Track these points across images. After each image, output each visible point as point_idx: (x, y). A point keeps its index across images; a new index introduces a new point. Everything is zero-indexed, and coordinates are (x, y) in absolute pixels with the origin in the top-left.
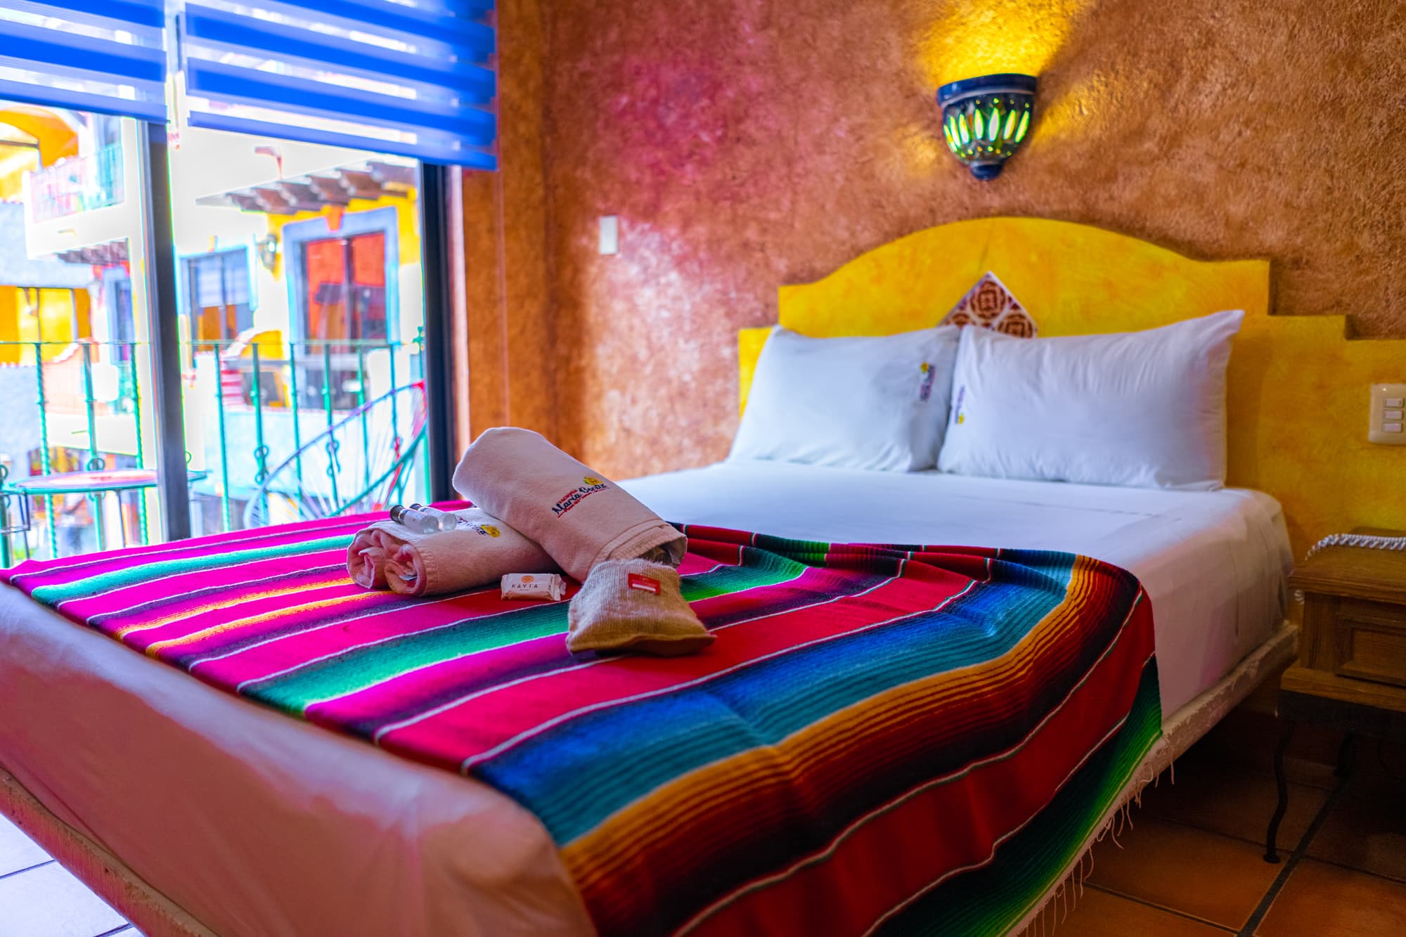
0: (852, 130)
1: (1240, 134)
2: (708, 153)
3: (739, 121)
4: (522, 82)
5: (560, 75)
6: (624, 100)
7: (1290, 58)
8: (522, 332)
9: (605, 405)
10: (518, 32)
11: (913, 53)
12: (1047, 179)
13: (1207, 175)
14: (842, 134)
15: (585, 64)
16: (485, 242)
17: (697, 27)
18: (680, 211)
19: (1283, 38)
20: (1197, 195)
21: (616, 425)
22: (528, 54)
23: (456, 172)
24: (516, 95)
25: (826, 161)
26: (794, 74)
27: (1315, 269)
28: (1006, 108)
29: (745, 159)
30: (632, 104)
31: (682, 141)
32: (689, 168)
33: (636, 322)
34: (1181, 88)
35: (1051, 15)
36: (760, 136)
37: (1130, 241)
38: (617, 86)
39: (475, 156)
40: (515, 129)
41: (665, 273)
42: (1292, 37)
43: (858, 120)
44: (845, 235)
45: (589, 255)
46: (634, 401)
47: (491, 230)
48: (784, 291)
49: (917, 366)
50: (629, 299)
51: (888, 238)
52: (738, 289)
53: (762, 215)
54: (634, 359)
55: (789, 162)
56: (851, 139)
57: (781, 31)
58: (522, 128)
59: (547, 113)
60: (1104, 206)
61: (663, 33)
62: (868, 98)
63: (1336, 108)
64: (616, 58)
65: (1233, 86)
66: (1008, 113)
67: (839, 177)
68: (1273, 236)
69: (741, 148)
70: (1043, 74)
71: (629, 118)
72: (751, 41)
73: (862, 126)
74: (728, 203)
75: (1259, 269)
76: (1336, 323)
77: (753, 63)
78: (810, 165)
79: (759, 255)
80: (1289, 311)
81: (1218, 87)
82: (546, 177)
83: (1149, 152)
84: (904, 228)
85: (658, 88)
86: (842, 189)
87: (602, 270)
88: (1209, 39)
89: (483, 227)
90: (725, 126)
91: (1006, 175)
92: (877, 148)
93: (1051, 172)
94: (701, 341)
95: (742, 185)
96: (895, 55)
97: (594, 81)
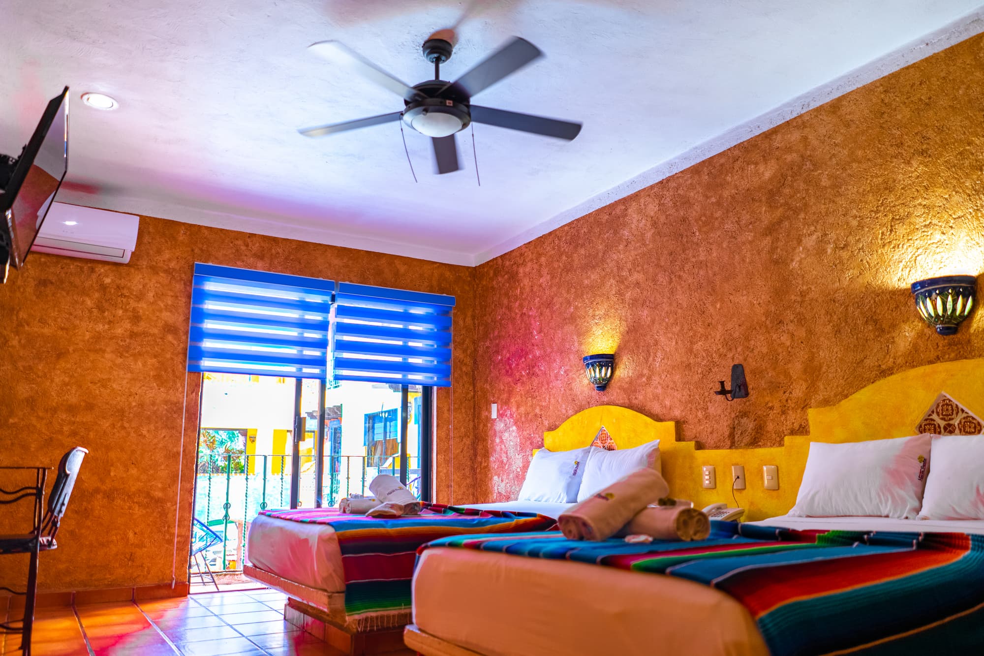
0: (565, 372)
1: (666, 376)
2: (525, 379)
3: (533, 367)
4: (465, 351)
5: (480, 348)
6: (500, 358)
7: (676, 350)
8: (462, 452)
9: (494, 482)
10: (463, 332)
11: (581, 344)
12: (619, 391)
13: (659, 391)
14: (562, 373)
15: (488, 344)
16: (446, 415)
17: (521, 331)
18: (516, 401)
19: (674, 343)
20: (656, 397)
21: (496, 491)
22: (467, 340)
23: (435, 388)
24: (462, 356)
25: (558, 383)
26: (549, 350)
27: (689, 424)
28: (601, 366)
29: (536, 381)
30: (502, 359)
31: (517, 374)
32: (519, 384)
33: (503, 446)
34: (651, 359)
35: (617, 332)
36: (539, 373)
37: (639, 414)
38: (497, 352)
39: (443, 382)
40: (461, 370)
41: (512, 426)
42: (677, 343)
43: (567, 368)
44: (564, 411)
45: (488, 419)
46: (502, 481)
47: (449, 410)
48: (546, 434)
49: (573, 462)
50: (501, 438)
51: (576, 412)
52: (534, 433)
53: (540, 403)
54: (502, 462)
55: (548, 384)
56: (565, 375)
57: (544, 334)
58: (464, 369)
59: (475, 362)
60: (635, 402)
61: (511, 333)
62: (569, 360)
63: (688, 366)
64: (497, 341)
65: (663, 359)
66: (602, 368)
67: (562, 389)
68: (677, 413)
69: (534, 377)
70: (615, 353)
71: (501, 364)
72: (536, 337)
73: (568, 370)
74: (530, 399)
75: (671, 425)
76: (692, 444)
77: (537, 345)
78: (554, 385)
79: (540, 419)
80: (684, 440)
81: (660, 360)
82: (474, 388)
83: (644, 382)
84: (580, 409)
85: (509, 353)
86: (563, 394)
87: (492, 425)
88: (656, 343)
89: (445, 409)
90: (529, 369)
91: (608, 389)
92: (572, 378)
93: (619, 389)
94: (523, 454)
95: (534, 392)
96: (576, 344)
97: (490, 350)
